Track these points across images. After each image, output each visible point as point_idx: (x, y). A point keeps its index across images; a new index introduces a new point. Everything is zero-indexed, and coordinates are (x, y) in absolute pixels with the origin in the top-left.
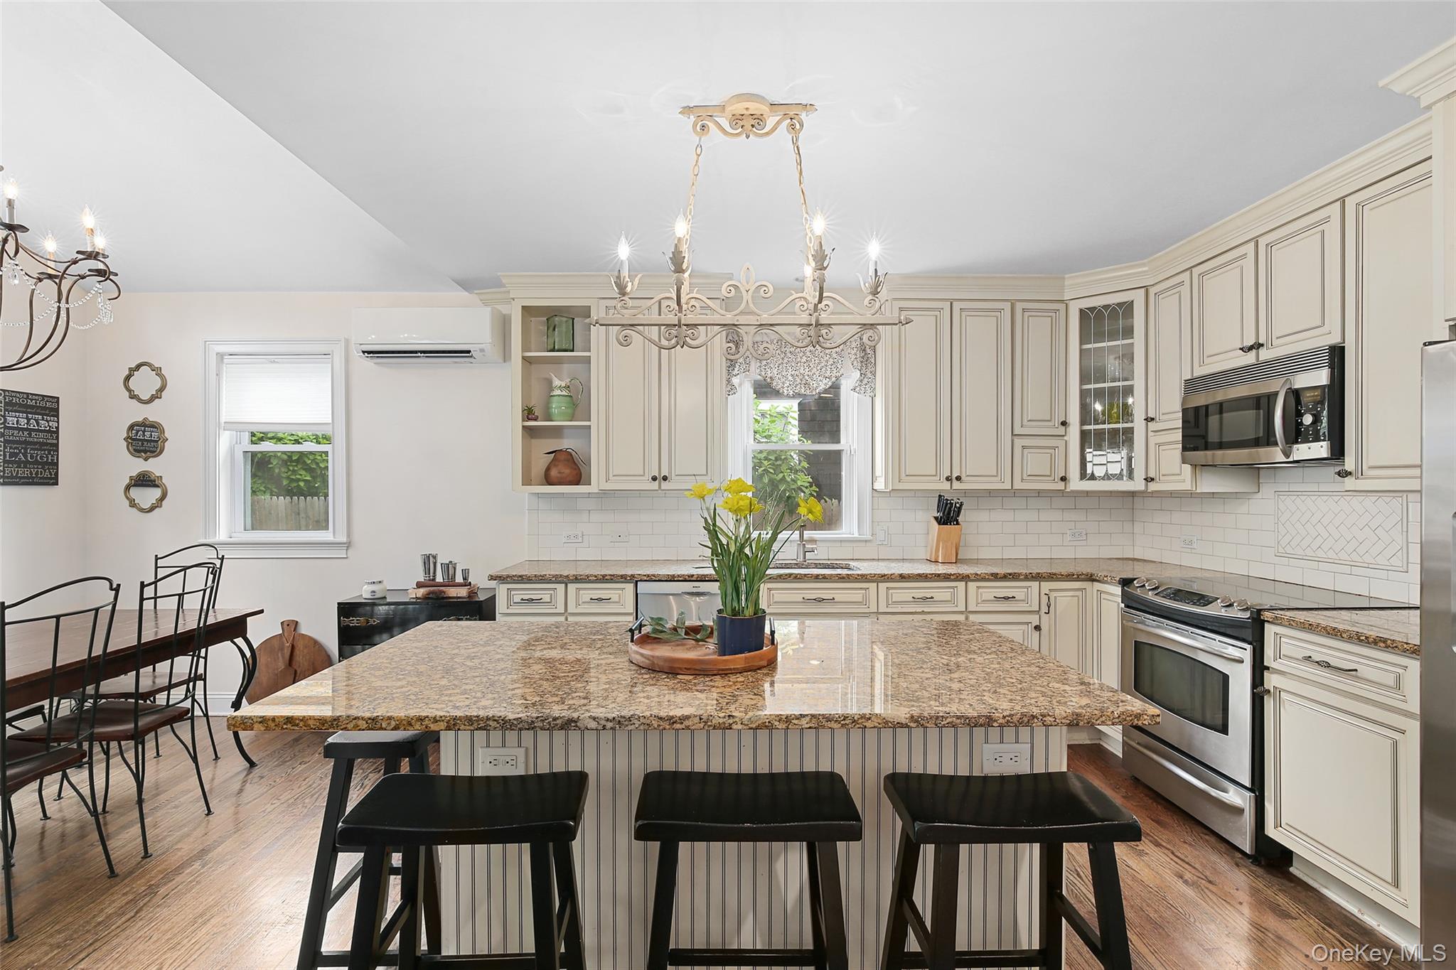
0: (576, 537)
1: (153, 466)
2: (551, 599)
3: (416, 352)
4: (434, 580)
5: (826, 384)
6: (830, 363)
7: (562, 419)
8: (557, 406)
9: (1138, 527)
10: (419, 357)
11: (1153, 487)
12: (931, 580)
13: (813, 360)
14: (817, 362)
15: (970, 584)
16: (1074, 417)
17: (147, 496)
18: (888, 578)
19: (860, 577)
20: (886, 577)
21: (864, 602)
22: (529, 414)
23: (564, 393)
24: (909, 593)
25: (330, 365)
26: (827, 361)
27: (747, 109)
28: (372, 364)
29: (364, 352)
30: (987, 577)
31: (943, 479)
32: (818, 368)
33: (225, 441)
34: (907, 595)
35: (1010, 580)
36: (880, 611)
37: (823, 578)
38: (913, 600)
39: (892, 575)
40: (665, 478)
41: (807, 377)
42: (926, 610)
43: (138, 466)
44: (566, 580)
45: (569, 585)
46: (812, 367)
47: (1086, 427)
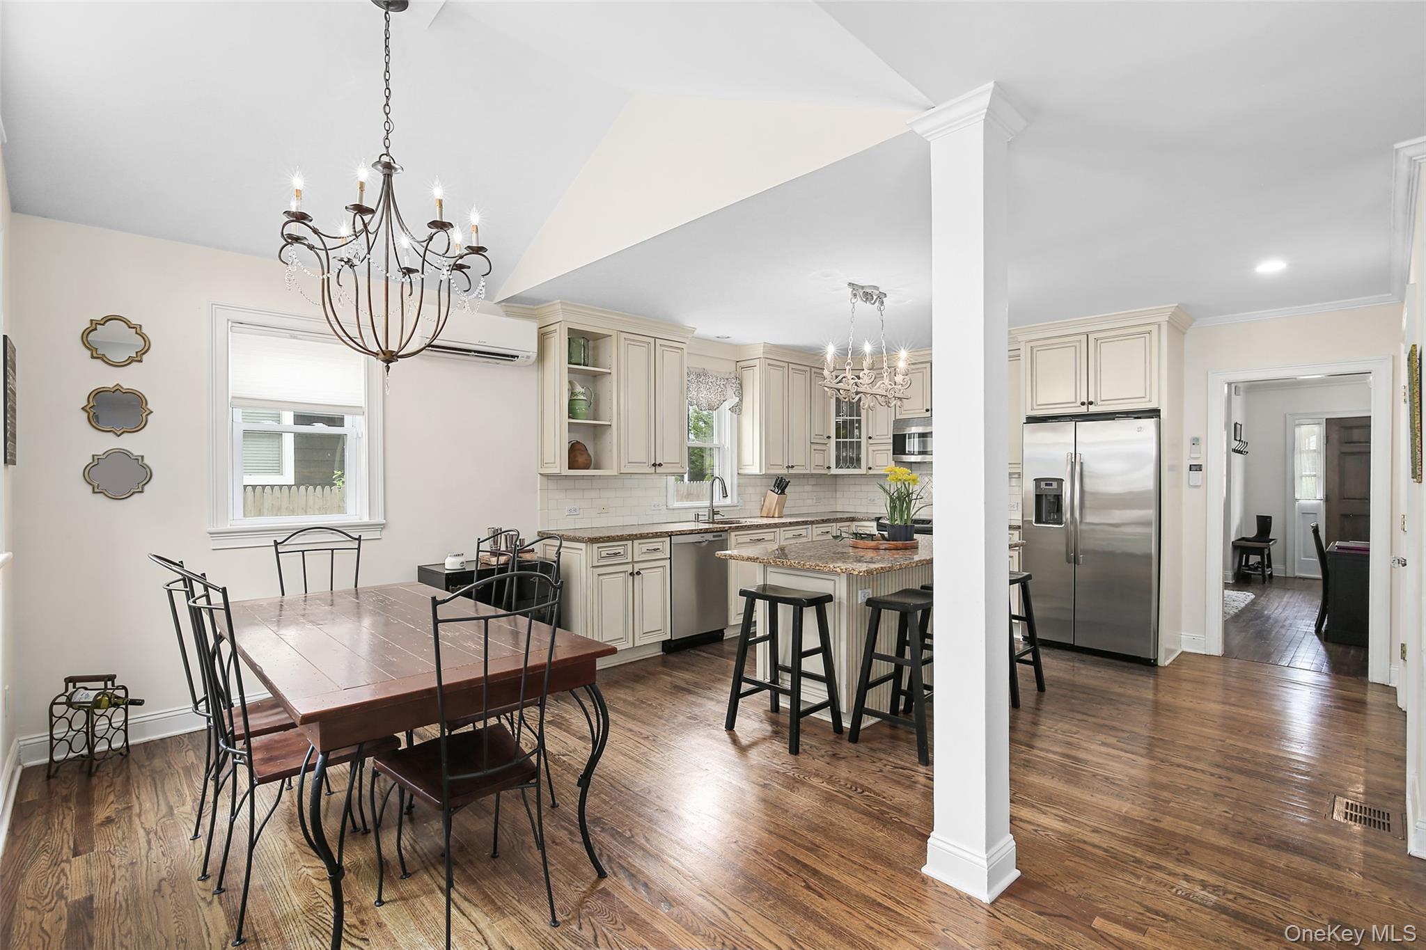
0: (575, 510)
2: (624, 552)
5: (717, 405)
6: (719, 391)
9: (839, 495)
11: (871, 472)
16: (833, 434)
31: (785, 467)
40: (660, 465)
44: (633, 538)
45: (634, 541)
47: (838, 440)
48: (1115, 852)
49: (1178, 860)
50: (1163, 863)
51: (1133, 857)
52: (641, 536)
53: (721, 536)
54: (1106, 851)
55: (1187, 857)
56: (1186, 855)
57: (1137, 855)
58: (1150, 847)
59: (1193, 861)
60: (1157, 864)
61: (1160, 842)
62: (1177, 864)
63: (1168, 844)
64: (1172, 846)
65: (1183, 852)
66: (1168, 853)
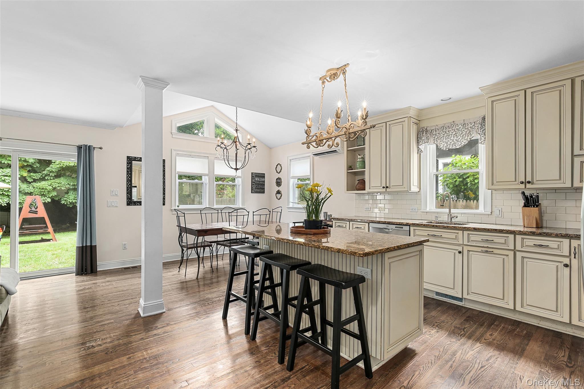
1: (280, 188)
2: (346, 226)
3: (324, 153)
4: (326, 219)
5: (465, 143)
6: (467, 132)
7: (361, 168)
8: (358, 165)
10: (326, 154)
12: (491, 232)
13: (458, 133)
14: (460, 133)
15: (517, 236)
17: (279, 196)
18: (467, 229)
19: (453, 227)
20: (466, 229)
21: (456, 238)
22: (350, 168)
23: (361, 160)
24: (481, 237)
25: (309, 159)
26: (466, 132)
27: (331, 73)
28: (318, 158)
29: (313, 155)
30: (527, 233)
32: (461, 136)
33: (292, 181)
34: (479, 238)
35: (544, 236)
36: (464, 244)
37: (436, 227)
38: (481, 241)
39: (469, 228)
40: (387, 187)
41: (455, 141)
42: (489, 246)
43: (277, 188)
44: (350, 220)
45: (350, 222)
46: (458, 135)
48: (128, 337)
49: (107, 349)
50: (111, 344)
51: (122, 339)
52: (351, 220)
53: (402, 228)
54: (131, 336)
55: (105, 352)
56: (106, 352)
57: (121, 341)
58: (120, 346)
59: (102, 352)
60: (113, 342)
61: (119, 350)
62: (107, 347)
63: (115, 352)
64: (114, 352)
65: (108, 353)
66: (113, 349)
